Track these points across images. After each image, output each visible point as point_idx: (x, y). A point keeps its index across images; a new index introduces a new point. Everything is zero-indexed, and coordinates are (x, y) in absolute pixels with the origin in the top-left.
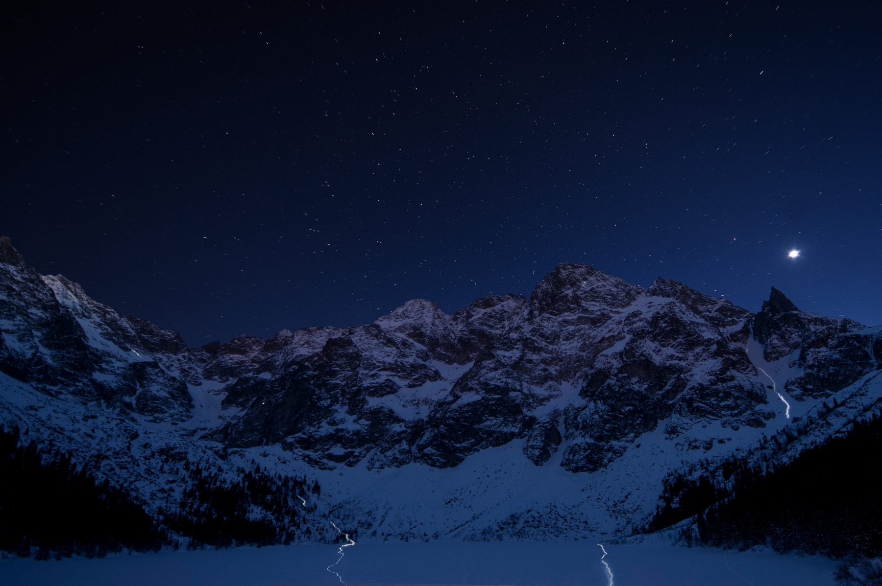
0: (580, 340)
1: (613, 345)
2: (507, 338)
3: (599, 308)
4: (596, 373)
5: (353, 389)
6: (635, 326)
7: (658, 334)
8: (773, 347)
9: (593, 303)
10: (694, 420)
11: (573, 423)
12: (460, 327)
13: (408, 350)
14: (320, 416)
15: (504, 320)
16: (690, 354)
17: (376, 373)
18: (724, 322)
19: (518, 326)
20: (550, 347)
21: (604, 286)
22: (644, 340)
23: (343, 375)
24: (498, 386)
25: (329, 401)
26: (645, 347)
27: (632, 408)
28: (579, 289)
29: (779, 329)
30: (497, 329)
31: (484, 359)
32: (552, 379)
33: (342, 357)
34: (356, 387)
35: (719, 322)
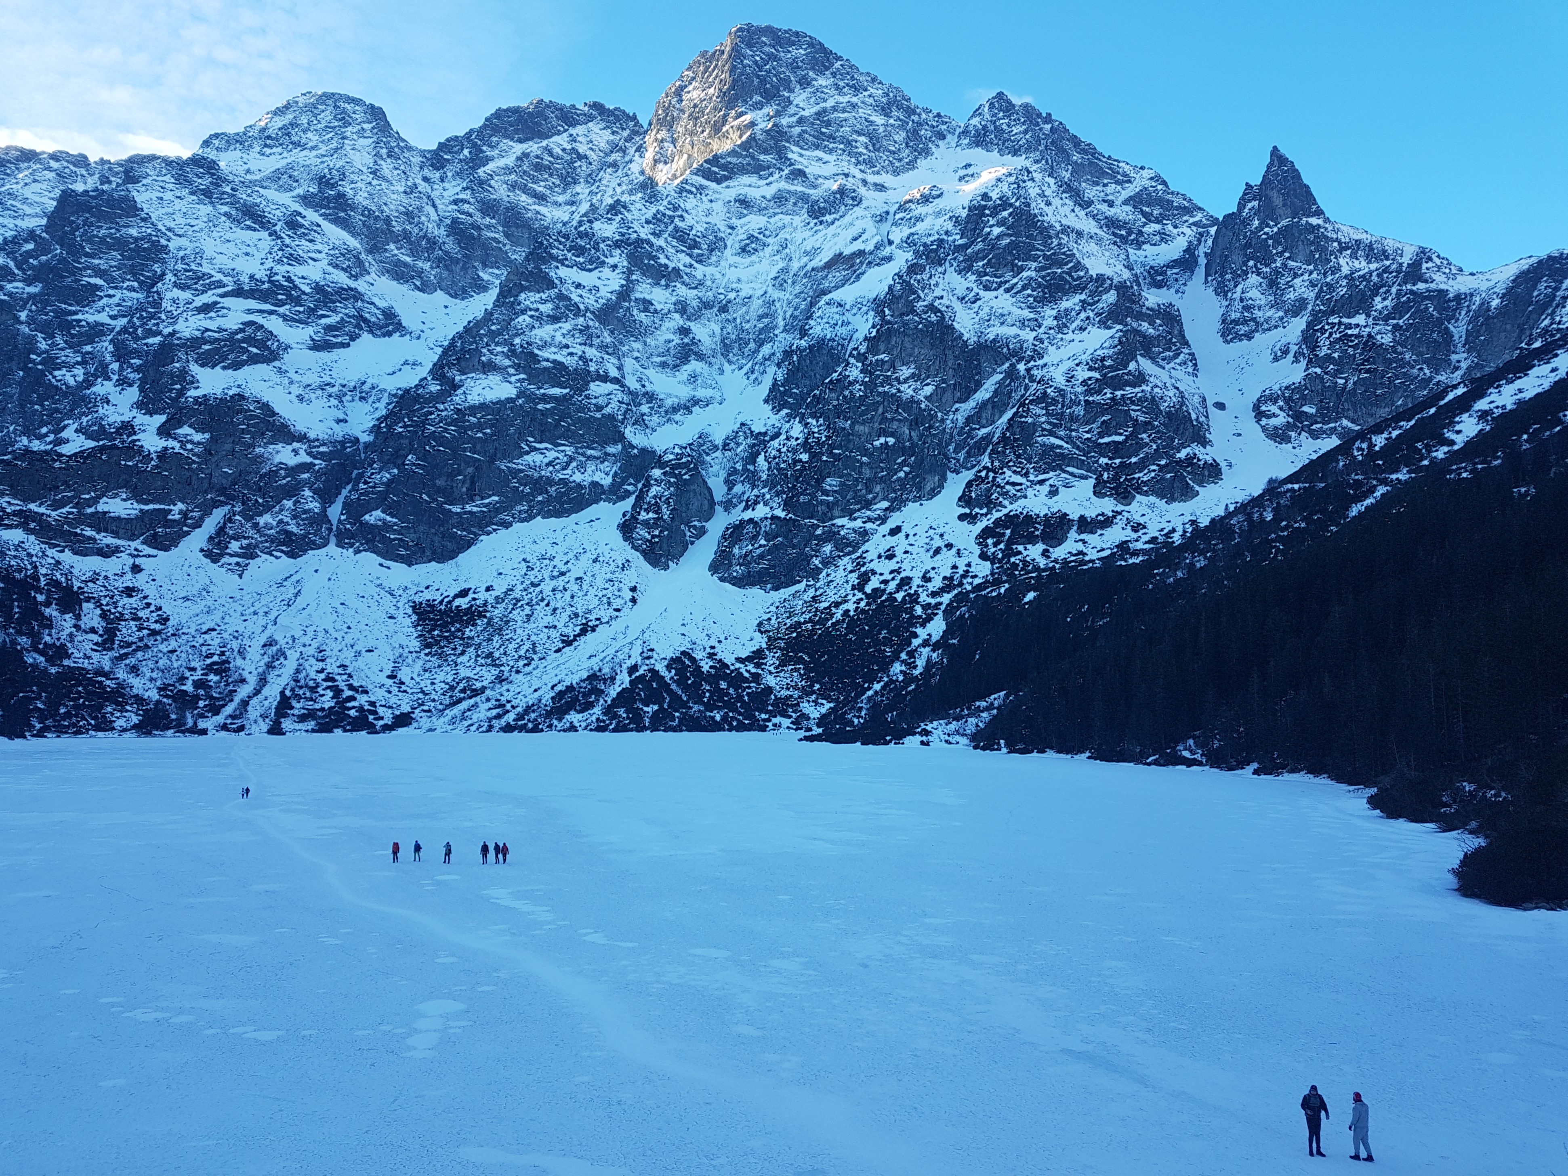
0: (777, 258)
1: (858, 278)
2: (586, 234)
3: (835, 170)
4: (811, 347)
5: (151, 341)
6: (920, 227)
7: (976, 257)
8: (1247, 308)
9: (819, 153)
10: (1032, 477)
11: (745, 470)
12: (453, 188)
13: (304, 242)
14: (57, 410)
15: (575, 182)
16: (1049, 312)
17: (216, 303)
18: (1141, 233)
19: (618, 201)
20: (700, 271)
21: (854, 106)
22: (940, 269)
23: (116, 300)
24: (561, 364)
25: (79, 372)
26: (941, 286)
27: (891, 441)
28: (785, 108)
29: (1268, 260)
30: (557, 204)
31: (523, 289)
32: (700, 357)
33: (110, 247)
34: (158, 339)
35: (1130, 233)
